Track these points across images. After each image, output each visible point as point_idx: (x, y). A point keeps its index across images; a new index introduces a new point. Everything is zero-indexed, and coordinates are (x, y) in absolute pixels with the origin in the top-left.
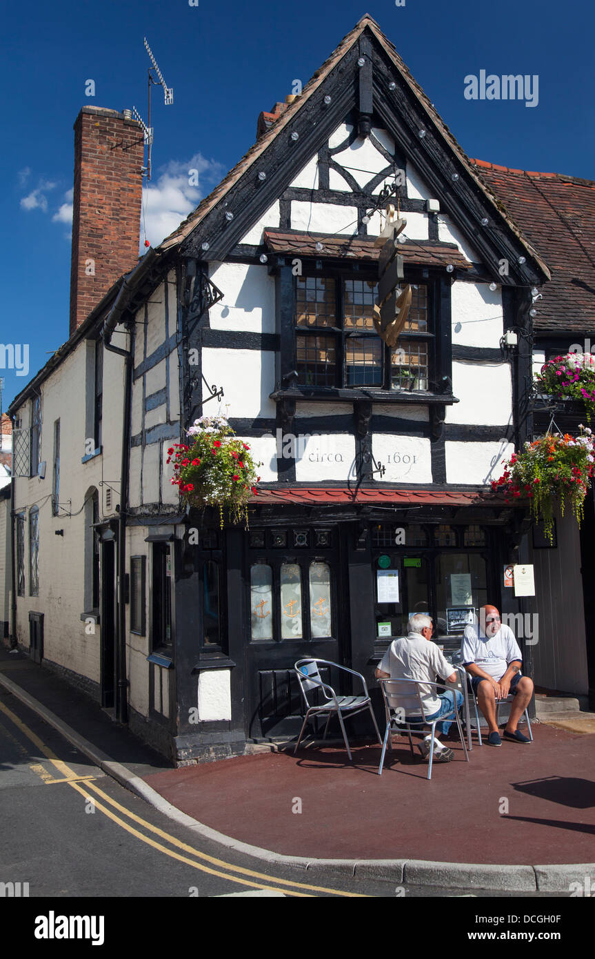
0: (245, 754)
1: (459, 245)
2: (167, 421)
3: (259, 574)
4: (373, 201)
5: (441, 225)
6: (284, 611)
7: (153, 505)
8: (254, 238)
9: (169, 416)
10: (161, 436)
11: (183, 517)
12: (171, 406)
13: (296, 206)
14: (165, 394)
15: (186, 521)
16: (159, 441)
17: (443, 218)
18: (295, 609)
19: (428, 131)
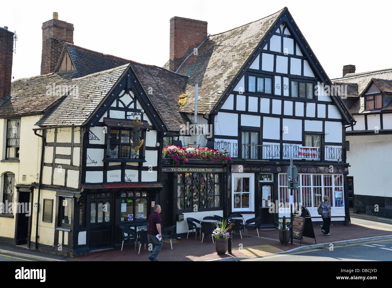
0: (89, 253)
1: (148, 121)
2: (71, 165)
3: (93, 206)
4: (129, 110)
5: (144, 116)
6: (98, 215)
7: (60, 186)
8: (101, 120)
9: (72, 164)
10: (66, 168)
11: (80, 192)
12: (74, 161)
13: (111, 112)
14: (70, 157)
15: (81, 193)
16: (65, 168)
17: (144, 114)
18: (101, 214)
19: (143, 93)
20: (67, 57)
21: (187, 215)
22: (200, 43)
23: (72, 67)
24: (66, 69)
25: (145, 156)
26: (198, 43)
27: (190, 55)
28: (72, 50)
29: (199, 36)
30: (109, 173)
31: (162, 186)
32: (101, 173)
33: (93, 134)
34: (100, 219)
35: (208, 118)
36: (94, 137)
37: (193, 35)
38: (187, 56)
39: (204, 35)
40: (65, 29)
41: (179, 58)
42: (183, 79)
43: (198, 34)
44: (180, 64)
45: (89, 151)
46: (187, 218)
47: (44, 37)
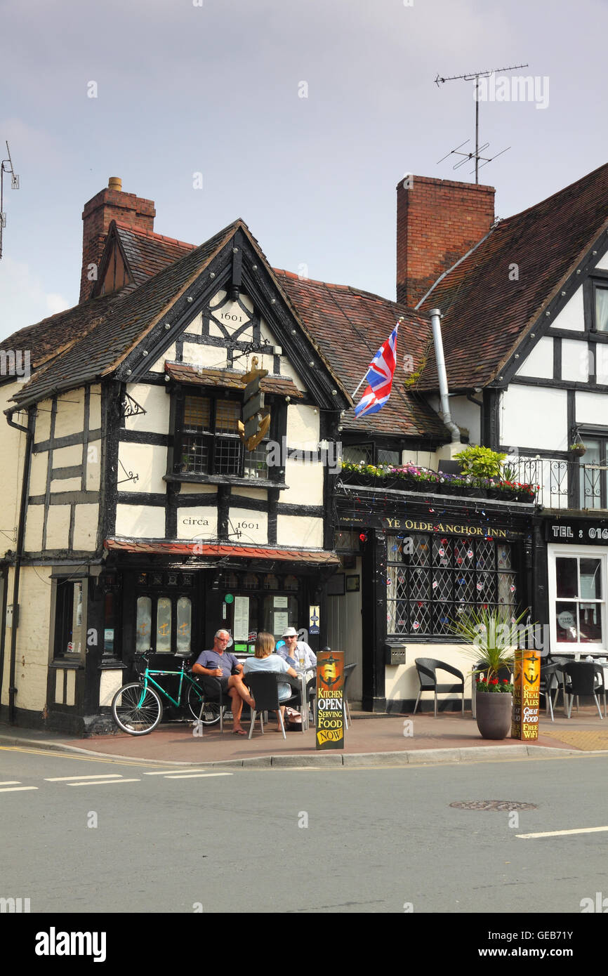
1: (293, 379)
2: (82, 490)
3: (143, 603)
4: (238, 345)
5: (281, 364)
6: (158, 631)
7: (59, 550)
8: (158, 368)
9: (85, 487)
10: (72, 499)
11: (100, 560)
12: (88, 480)
13: (187, 346)
14: (80, 471)
15: (103, 563)
16: (70, 503)
17: (282, 359)
18: (166, 630)
19: (277, 299)
20: (115, 256)
21: (415, 652)
22: (476, 240)
23: (126, 277)
24: (114, 285)
25: (286, 473)
26: (470, 241)
27: (448, 271)
28: (127, 236)
29: (472, 222)
30: (183, 514)
31: (337, 561)
32: (160, 512)
33: (133, 400)
34: (164, 641)
35: (481, 400)
36: (133, 407)
37: (455, 220)
38: (441, 274)
39: (485, 221)
40: (133, 213)
41: (419, 277)
42: (425, 321)
43: (469, 219)
44: (423, 295)
45: (125, 449)
46: (418, 659)
47: (86, 236)
